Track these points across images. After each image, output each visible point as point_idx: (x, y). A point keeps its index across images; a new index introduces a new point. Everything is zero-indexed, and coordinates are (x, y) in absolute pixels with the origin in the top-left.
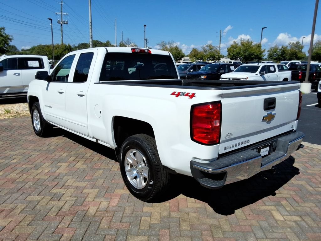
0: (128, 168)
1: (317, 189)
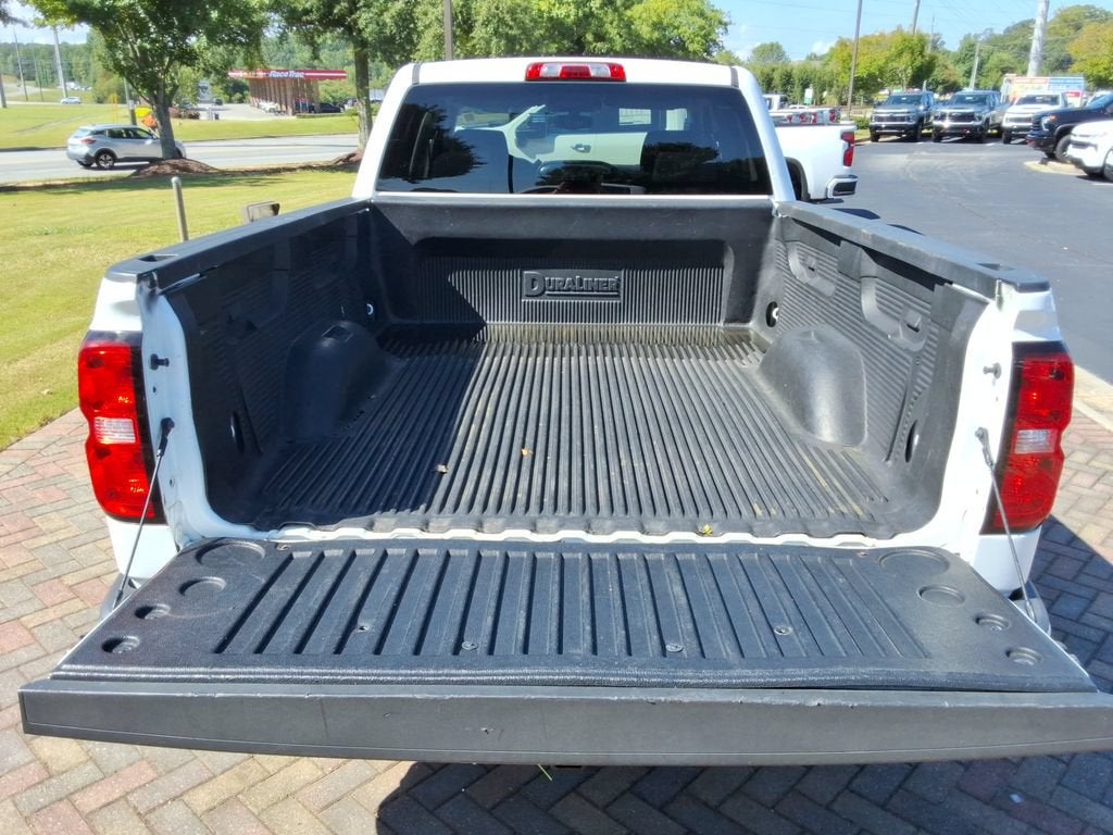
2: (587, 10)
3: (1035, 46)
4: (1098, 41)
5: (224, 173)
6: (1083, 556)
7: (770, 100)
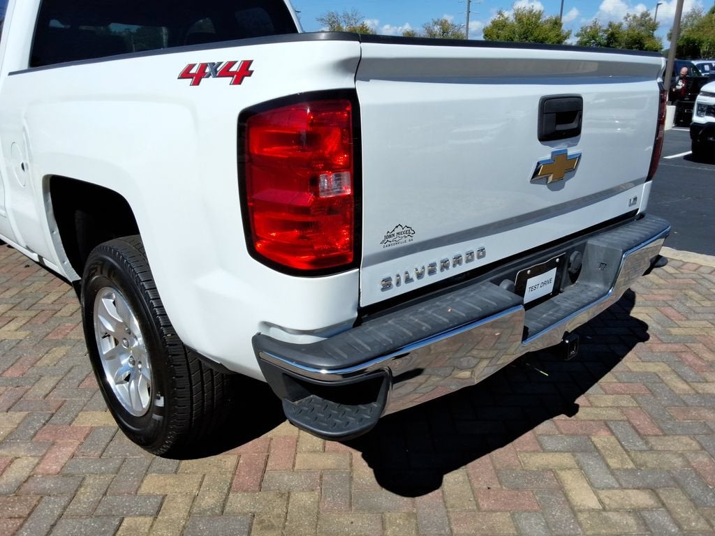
0: (106, 347)
1: (701, 387)
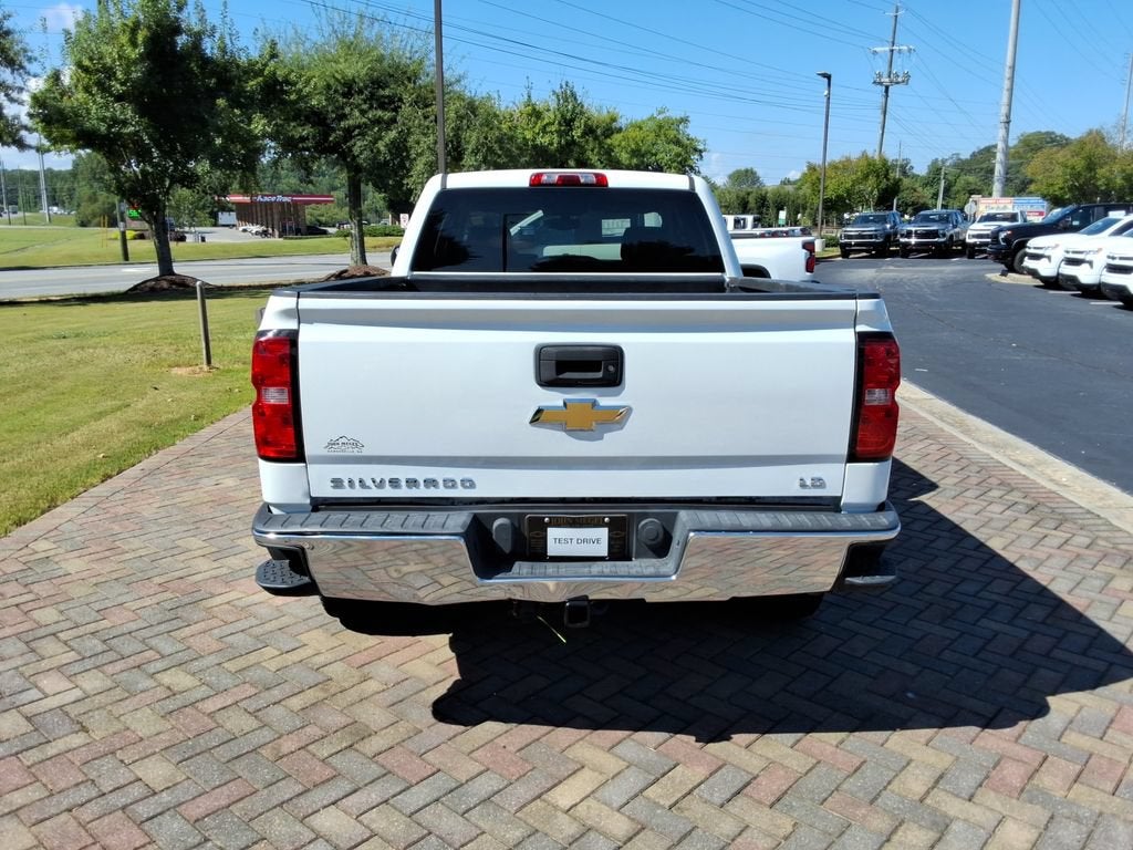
2: (569, 138)
3: (999, 169)
4: (1051, 163)
5: (221, 288)
6: (986, 557)
7: (744, 219)
